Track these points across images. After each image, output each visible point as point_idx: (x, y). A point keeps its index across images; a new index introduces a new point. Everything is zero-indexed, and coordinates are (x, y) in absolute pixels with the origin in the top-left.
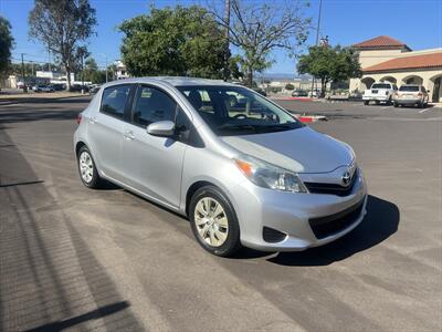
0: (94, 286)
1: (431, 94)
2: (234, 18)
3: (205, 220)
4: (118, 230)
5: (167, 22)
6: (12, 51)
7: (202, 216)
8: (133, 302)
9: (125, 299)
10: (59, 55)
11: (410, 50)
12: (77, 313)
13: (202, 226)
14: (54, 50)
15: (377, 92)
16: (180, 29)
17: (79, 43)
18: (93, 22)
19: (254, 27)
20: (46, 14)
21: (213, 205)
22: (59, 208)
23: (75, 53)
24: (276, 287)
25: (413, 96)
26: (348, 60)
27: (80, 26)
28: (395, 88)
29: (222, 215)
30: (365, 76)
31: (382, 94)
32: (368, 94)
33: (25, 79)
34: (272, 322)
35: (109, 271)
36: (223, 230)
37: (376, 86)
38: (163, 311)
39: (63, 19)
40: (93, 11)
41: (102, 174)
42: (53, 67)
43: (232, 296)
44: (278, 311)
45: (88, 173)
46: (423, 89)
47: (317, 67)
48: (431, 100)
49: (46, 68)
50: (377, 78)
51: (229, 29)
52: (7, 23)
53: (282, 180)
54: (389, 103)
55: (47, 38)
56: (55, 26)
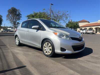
0: (17, 63)
1: (95, 31)
2: (52, 14)
3: (46, 48)
4: (24, 53)
5: (37, 15)
6: (2, 22)
7: (45, 47)
8: (27, 66)
9: (25, 65)
10: (13, 24)
11: (89, 23)
12: (12, 68)
13: (45, 50)
14: (12, 23)
15: (83, 31)
16: (40, 16)
17: (18, 21)
18: (21, 17)
19: (56, 16)
20: (11, 15)
21: (48, 44)
22: (10, 49)
23: (16, 24)
24: (64, 63)
25: (91, 31)
26: (77, 24)
27: (18, 18)
28: (87, 30)
29: (50, 46)
30: (80, 28)
31: (84, 31)
32: (81, 31)
33: (5, 30)
34: (64, 69)
35: (21, 60)
36: (50, 50)
37: (83, 30)
38: (35, 67)
39: (14, 16)
40: (21, 15)
41: (21, 42)
42: (11, 27)
43: (53, 65)
44: (65, 67)
45: (17, 42)
46: (93, 30)
47: (70, 26)
48: (95, 33)
49: (10, 27)
50: (83, 28)
51: (51, 16)
52: (1, 16)
53: (65, 37)
54: (86, 33)
55: (10, 20)
56: (12, 18)
